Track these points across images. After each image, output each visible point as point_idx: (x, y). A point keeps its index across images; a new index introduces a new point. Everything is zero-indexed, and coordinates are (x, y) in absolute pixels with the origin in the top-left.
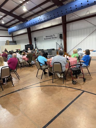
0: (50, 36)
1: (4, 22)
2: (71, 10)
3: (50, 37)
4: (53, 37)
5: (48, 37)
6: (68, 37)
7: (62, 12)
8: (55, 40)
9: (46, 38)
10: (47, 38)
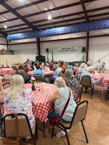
0: (68, 48)
1: (6, 26)
2: (105, 27)
3: (68, 50)
4: (71, 49)
5: (65, 49)
6: (90, 50)
7: (89, 28)
8: (73, 53)
9: (61, 50)
10: (63, 50)
